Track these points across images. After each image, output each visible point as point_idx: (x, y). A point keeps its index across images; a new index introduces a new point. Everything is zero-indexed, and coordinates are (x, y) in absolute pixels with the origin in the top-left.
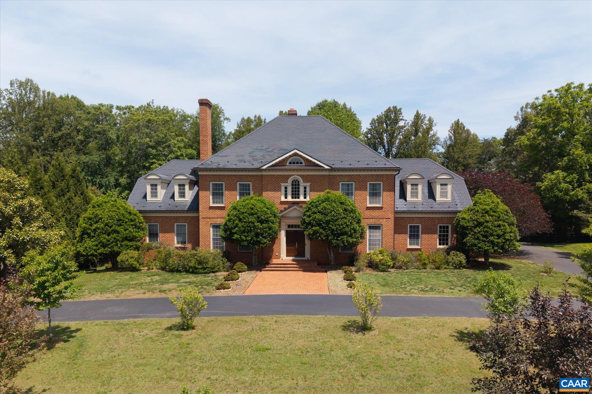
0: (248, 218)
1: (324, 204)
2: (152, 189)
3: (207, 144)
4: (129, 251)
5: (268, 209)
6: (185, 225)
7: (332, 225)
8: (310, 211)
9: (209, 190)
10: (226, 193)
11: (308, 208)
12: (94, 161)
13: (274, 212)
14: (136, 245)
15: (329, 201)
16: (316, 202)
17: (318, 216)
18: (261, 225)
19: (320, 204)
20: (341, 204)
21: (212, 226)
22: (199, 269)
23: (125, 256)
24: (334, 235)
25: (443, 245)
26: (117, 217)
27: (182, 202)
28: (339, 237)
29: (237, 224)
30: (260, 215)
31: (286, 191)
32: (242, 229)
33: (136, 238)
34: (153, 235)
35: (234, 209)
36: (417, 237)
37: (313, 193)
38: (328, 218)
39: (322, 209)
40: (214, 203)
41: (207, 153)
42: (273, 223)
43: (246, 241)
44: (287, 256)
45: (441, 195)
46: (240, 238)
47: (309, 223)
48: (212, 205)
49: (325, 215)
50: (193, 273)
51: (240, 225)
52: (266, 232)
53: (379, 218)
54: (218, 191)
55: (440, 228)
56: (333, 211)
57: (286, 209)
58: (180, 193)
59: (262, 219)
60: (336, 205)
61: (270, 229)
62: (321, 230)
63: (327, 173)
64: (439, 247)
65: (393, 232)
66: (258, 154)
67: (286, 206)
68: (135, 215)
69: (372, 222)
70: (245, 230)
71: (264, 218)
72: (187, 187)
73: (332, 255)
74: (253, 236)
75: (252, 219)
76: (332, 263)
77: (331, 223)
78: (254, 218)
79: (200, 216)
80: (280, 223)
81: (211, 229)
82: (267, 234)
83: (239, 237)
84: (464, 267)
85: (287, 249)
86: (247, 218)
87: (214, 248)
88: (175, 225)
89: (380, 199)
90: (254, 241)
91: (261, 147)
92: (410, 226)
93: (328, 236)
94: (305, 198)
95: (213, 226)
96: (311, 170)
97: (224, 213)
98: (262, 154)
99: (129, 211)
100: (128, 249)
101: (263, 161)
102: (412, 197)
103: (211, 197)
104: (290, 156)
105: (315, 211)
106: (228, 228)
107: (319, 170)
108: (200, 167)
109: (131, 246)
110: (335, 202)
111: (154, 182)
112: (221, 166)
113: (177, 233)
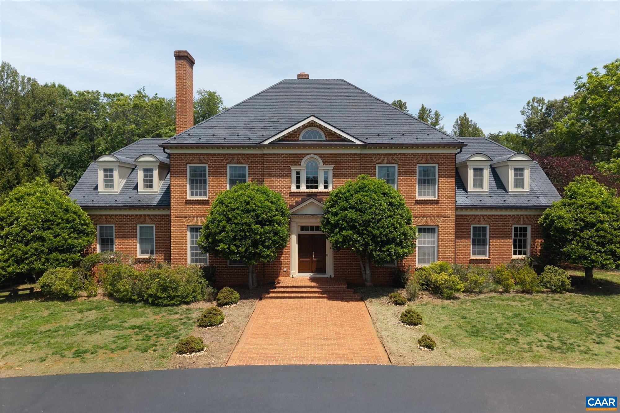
0: (241, 217)
1: (359, 196)
2: (106, 176)
3: (186, 113)
4: (58, 269)
5: (272, 202)
6: (153, 227)
7: (373, 228)
8: (336, 206)
9: (185, 176)
10: (210, 180)
11: (333, 201)
12: (74, 151)
13: (282, 208)
14: (72, 259)
15: (366, 191)
16: (345, 193)
17: (351, 214)
18: (262, 228)
19: (352, 195)
20: (384, 196)
21: (189, 229)
22: (161, 298)
23: (50, 277)
24: (376, 243)
25: (520, 253)
26: (43, 216)
27: (149, 194)
28: (384, 247)
29: (224, 227)
30: (260, 212)
31: (298, 178)
32: (232, 234)
33: (73, 248)
34: (106, 242)
35: (220, 203)
36: (484, 242)
37: (337, 180)
38: (366, 217)
39: (356, 203)
40: (192, 194)
41: (186, 125)
42: (279, 224)
43: (238, 253)
44: (300, 271)
45: (514, 185)
46: (229, 248)
47: (336, 225)
48: (189, 197)
49: (361, 211)
50: (153, 304)
51: (228, 228)
52: (270, 239)
53: (434, 217)
54: (198, 178)
55: (515, 231)
56: (374, 206)
57: (298, 204)
58: (145, 181)
59: (263, 218)
60: (377, 196)
61: (276, 233)
62: (355, 236)
63: (358, 151)
64: (514, 257)
65: (453, 236)
66: (258, 126)
67: (299, 199)
68: (75, 213)
69: (423, 222)
70: (236, 236)
71: (266, 217)
72: (156, 173)
73: (368, 272)
74: (250, 246)
75: (247, 219)
76: (368, 284)
77: (371, 224)
78: (250, 217)
79: (172, 214)
80: (289, 224)
81: (189, 233)
82: (271, 242)
83: (226, 247)
84: (568, 291)
85: (300, 263)
86: (239, 218)
87: (193, 261)
88: (138, 226)
89: (435, 189)
90: (250, 253)
91: (261, 116)
92: (473, 227)
93: (366, 245)
94: (326, 187)
95: (191, 229)
96: (336, 147)
97: (207, 210)
98: (263, 125)
99: (65, 207)
100: (57, 265)
101: (264, 134)
102: (475, 186)
103: (188, 186)
104: (305, 127)
105: (345, 206)
106: (210, 234)
107: (346, 147)
108: (172, 142)
109: (64, 261)
110: (376, 192)
111: (109, 166)
112: (202, 141)
113: (141, 239)
